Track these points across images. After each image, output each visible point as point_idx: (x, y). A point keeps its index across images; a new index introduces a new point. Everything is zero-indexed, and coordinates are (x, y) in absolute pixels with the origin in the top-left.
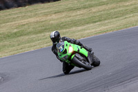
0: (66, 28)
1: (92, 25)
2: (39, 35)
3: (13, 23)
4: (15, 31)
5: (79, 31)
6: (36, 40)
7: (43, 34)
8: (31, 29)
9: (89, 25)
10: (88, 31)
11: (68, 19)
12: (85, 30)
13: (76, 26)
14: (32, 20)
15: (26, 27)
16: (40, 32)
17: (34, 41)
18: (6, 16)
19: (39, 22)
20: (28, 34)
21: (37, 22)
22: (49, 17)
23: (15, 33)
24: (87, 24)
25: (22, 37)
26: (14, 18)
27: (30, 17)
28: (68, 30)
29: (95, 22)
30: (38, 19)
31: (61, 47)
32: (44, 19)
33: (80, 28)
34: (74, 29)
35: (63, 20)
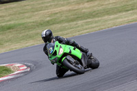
0: (99, 17)
1: (124, 13)
2: (71, 23)
3: (46, 11)
4: (48, 19)
5: (111, 20)
6: (69, 29)
7: (75, 23)
8: (63, 18)
9: (121, 14)
10: (121, 20)
11: (101, 8)
12: (117, 18)
13: (108, 14)
14: (64, 8)
15: (58, 15)
16: (72, 20)
17: (66, 30)
18: (39, 4)
19: (72, 10)
20: (61, 22)
21: (70, 11)
22: (81, 6)
23: (48, 22)
24: (120, 12)
25: (55, 26)
26: (47, 7)
27: (63, 5)
28: (100, 18)
29: (128, 11)
30: (70, 8)
31: (51, 48)
32: (76, 7)
33: (112, 17)
34: (106, 17)
35: (95, 9)
